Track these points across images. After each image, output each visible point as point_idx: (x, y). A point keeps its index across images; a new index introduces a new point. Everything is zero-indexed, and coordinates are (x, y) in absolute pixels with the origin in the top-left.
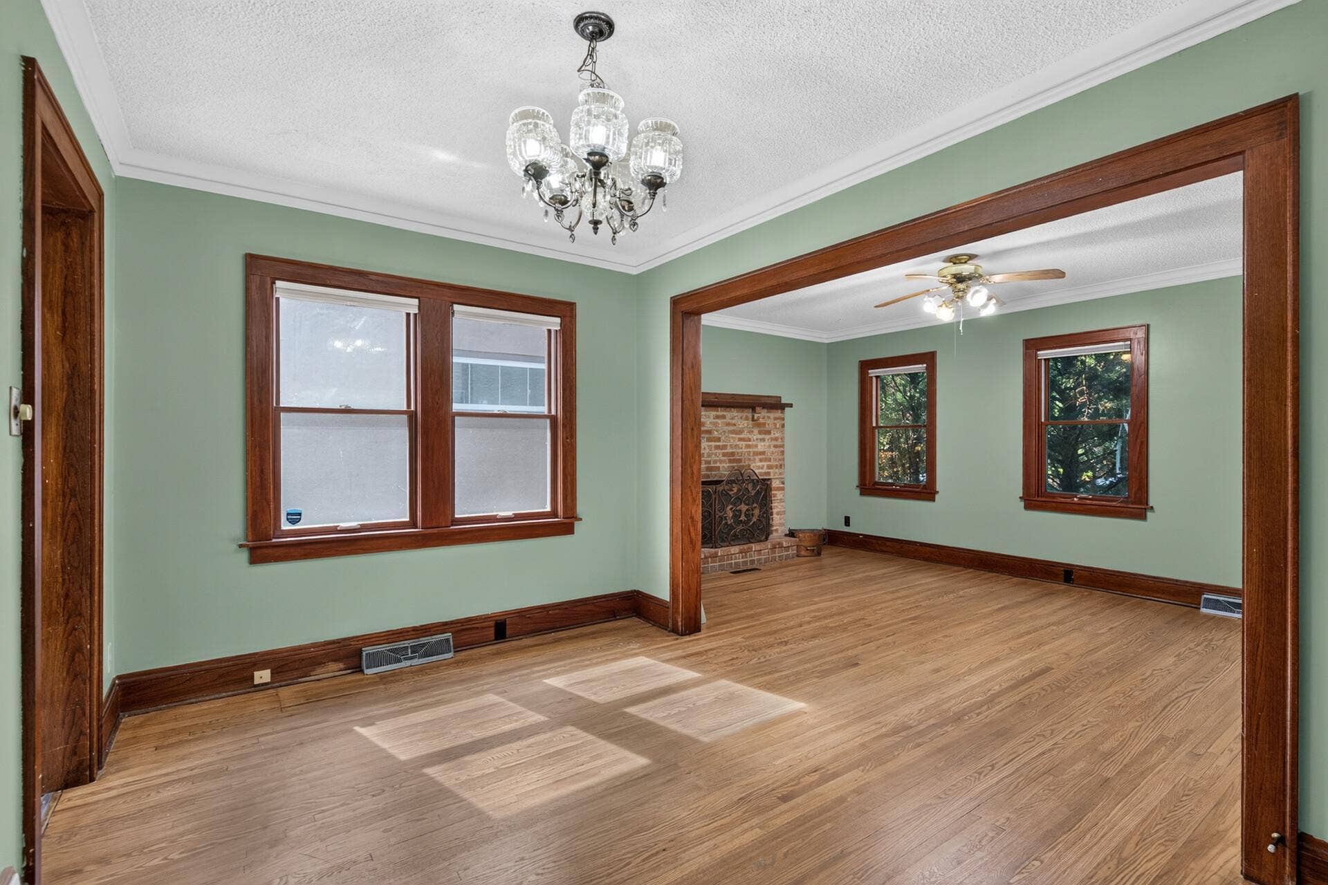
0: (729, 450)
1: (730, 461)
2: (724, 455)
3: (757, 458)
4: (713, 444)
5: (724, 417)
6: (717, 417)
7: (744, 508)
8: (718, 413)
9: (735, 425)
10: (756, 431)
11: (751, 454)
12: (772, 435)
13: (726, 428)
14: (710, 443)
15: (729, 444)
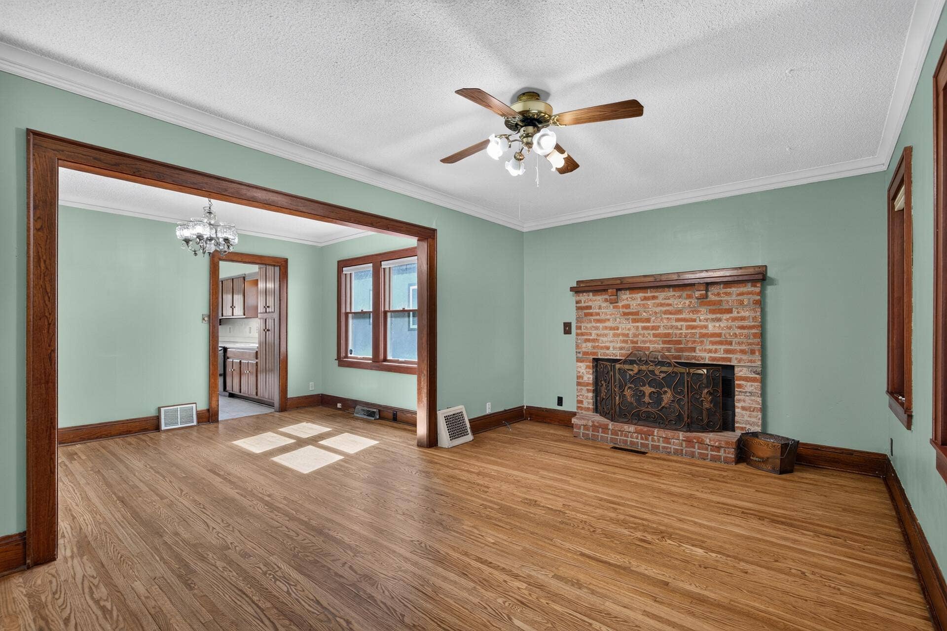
0: (661, 331)
1: (664, 342)
2: (655, 335)
3: (706, 341)
4: (640, 324)
5: (654, 298)
6: (645, 298)
7: (648, 390)
8: (646, 295)
9: (670, 305)
10: (703, 309)
11: (698, 336)
12: (735, 314)
13: (658, 309)
14: (637, 324)
15: (662, 324)
